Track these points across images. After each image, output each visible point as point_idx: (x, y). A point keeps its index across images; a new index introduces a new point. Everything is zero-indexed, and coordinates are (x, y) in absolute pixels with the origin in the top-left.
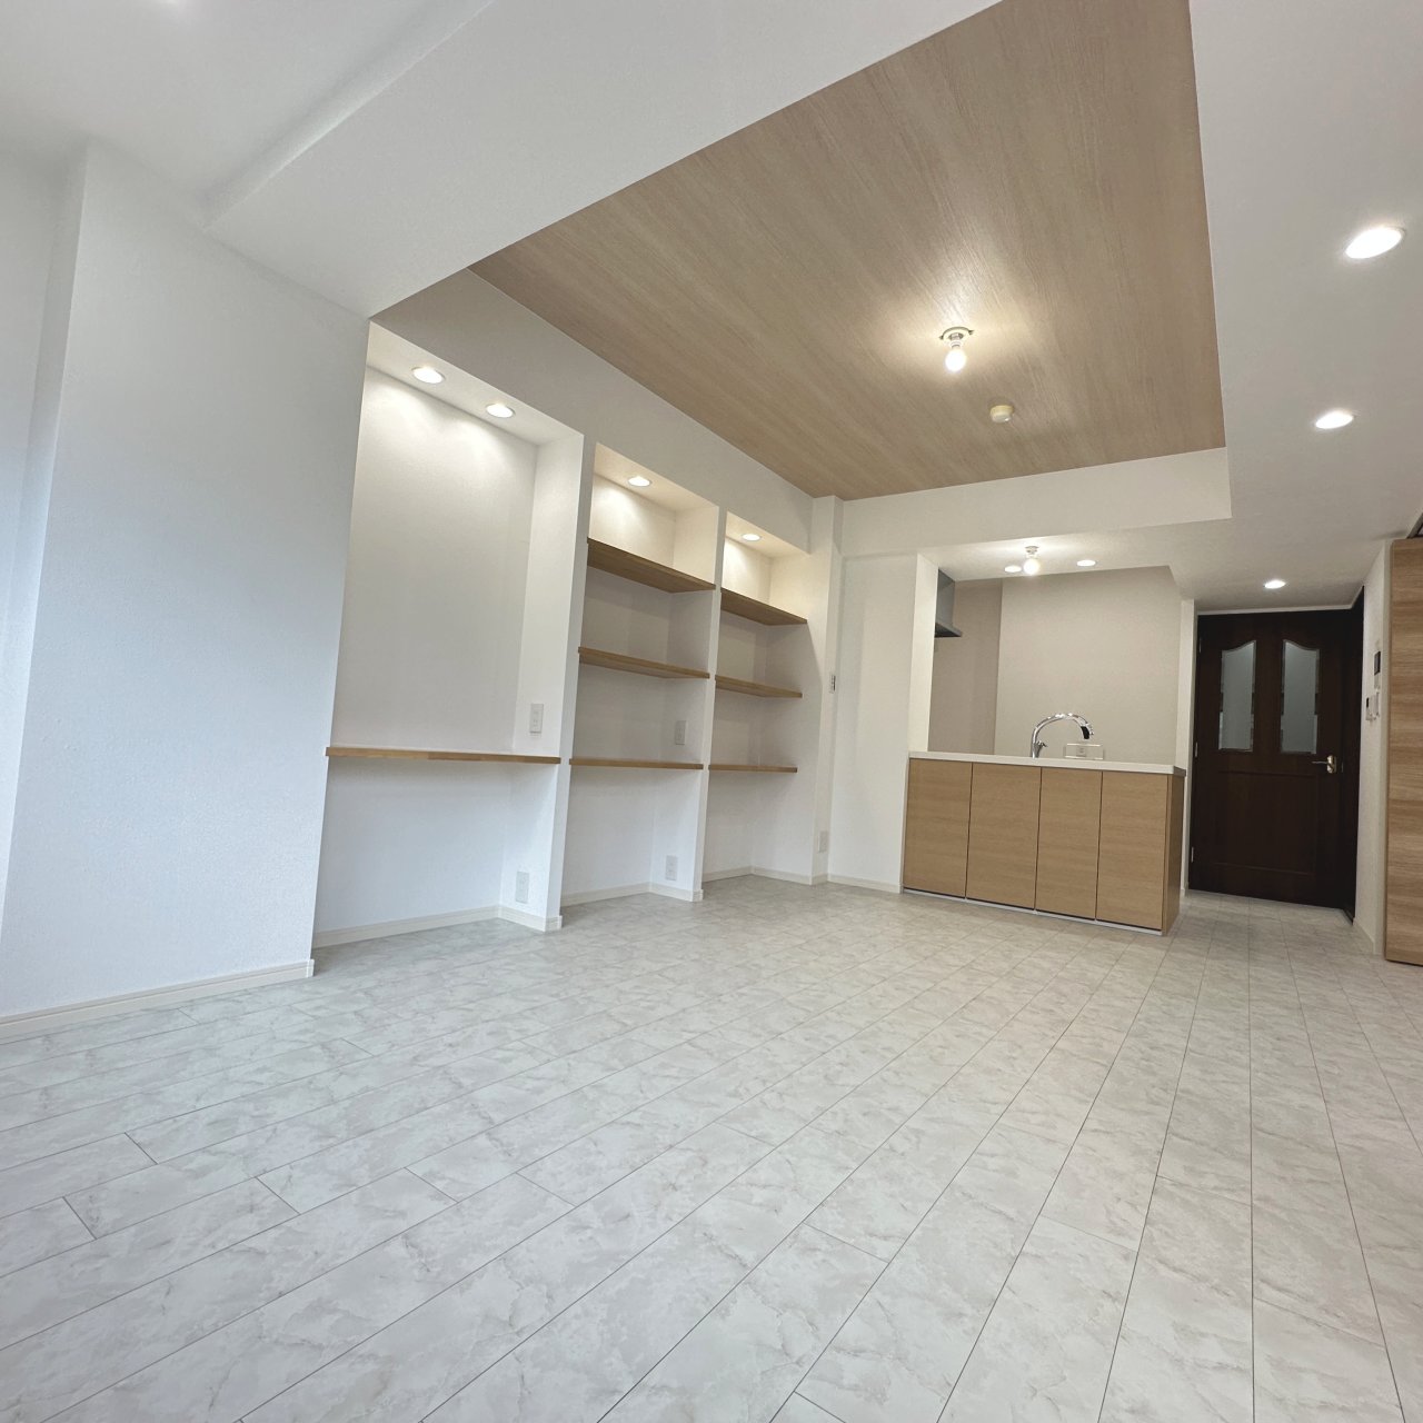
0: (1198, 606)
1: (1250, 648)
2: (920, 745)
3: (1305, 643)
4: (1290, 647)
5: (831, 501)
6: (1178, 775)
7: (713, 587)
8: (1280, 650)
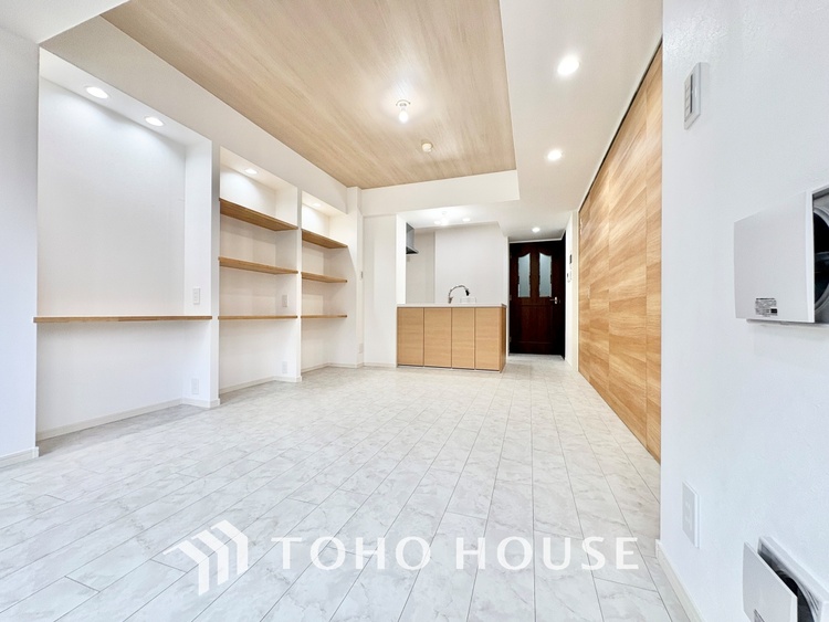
0: (509, 239)
1: (528, 256)
2: (402, 302)
3: (546, 254)
4: (541, 255)
5: (355, 189)
6: (503, 308)
7: (297, 228)
8: (538, 257)
